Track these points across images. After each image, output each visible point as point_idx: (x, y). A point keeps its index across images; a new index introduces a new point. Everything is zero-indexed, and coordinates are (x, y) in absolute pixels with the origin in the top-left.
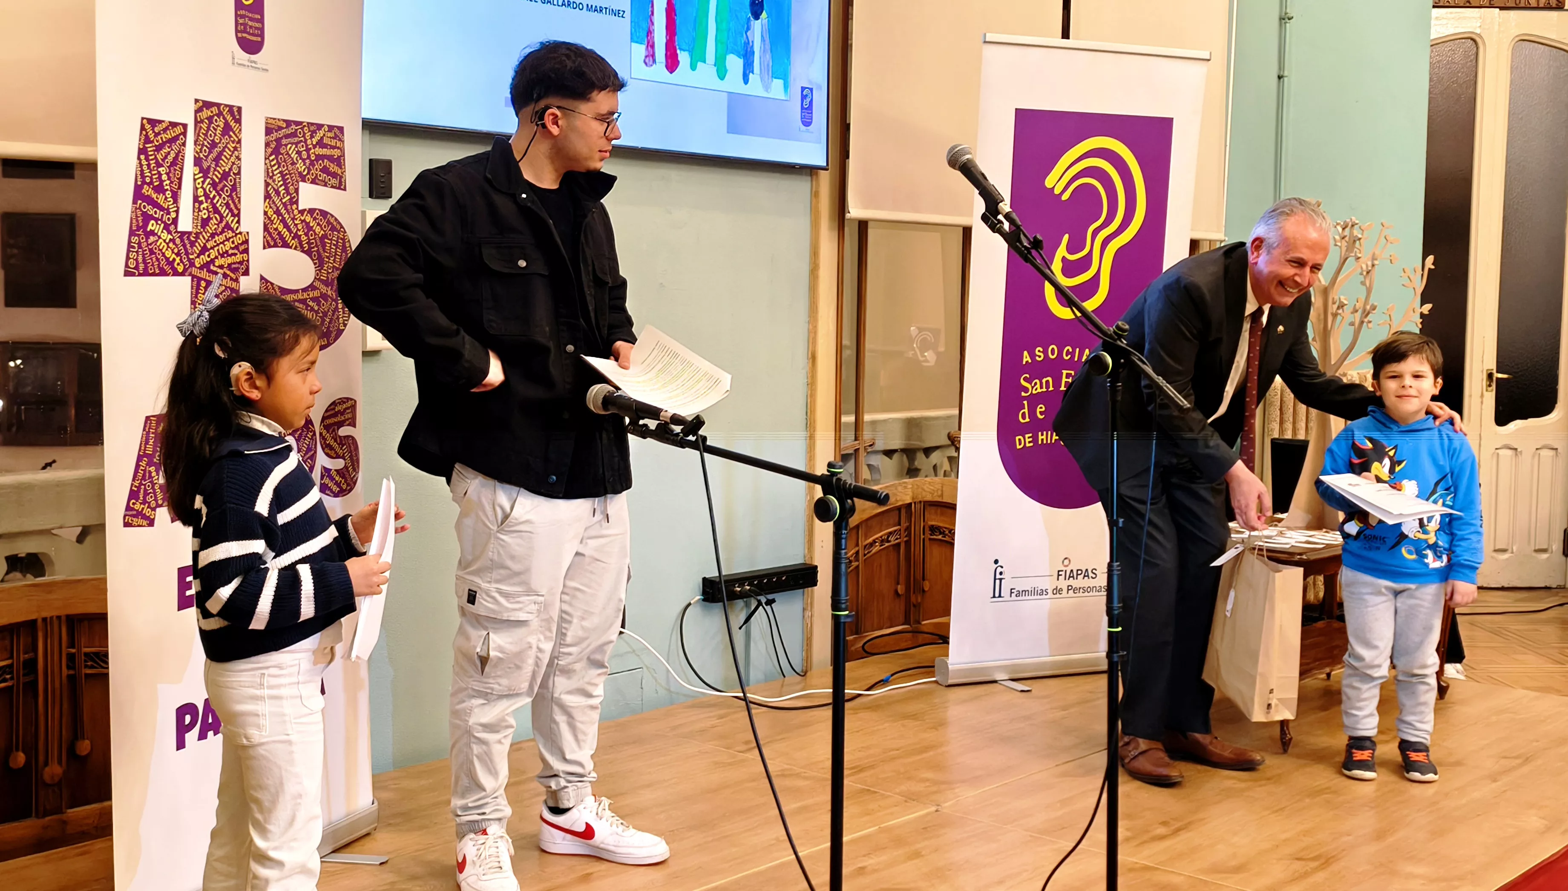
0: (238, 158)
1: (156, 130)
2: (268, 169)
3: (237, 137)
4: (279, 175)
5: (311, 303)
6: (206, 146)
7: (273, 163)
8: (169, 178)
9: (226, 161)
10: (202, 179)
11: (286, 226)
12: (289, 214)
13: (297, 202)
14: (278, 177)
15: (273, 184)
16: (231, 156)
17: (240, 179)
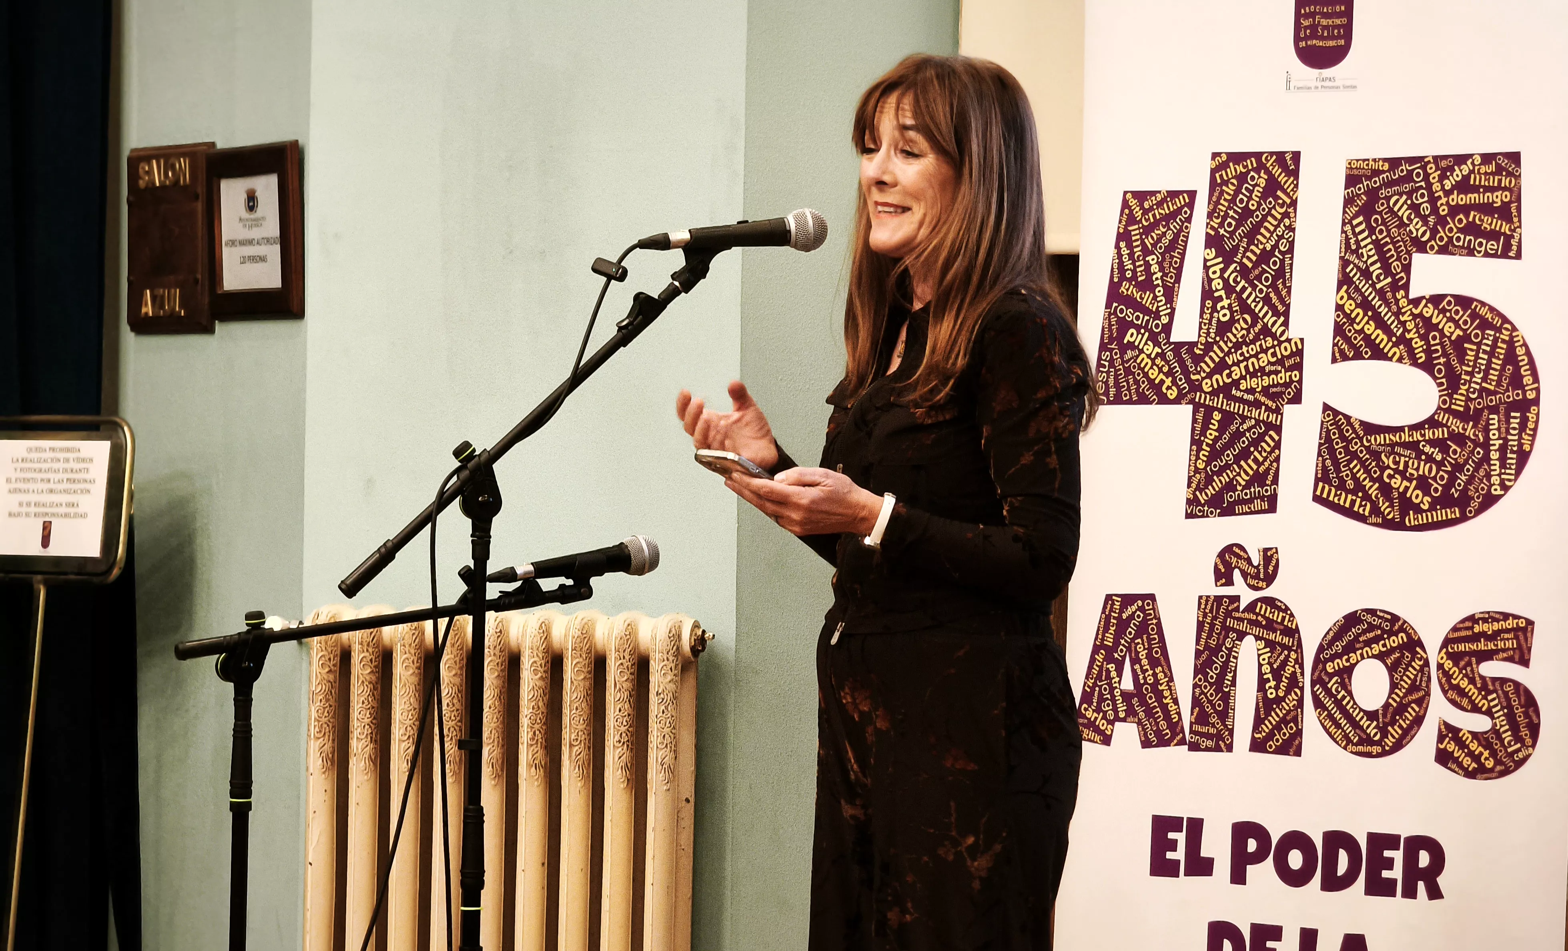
0: (1291, 229)
1: (1146, 205)
2: (1347, 239)
3: (1291, 198)
4: (1371, 246)
5: (1427, 449)
6: (1232, 217)
7: (1357, 230)
8: (1162, 269)
9: (1268, 235)
10: (1222, 266)
11: (1381, 324)
12: (1388, 305)
13: (1406, 287)
14: (1368, 251)
15: (1356, 261)
16: (1278, 226)
17: (1291, 259)
